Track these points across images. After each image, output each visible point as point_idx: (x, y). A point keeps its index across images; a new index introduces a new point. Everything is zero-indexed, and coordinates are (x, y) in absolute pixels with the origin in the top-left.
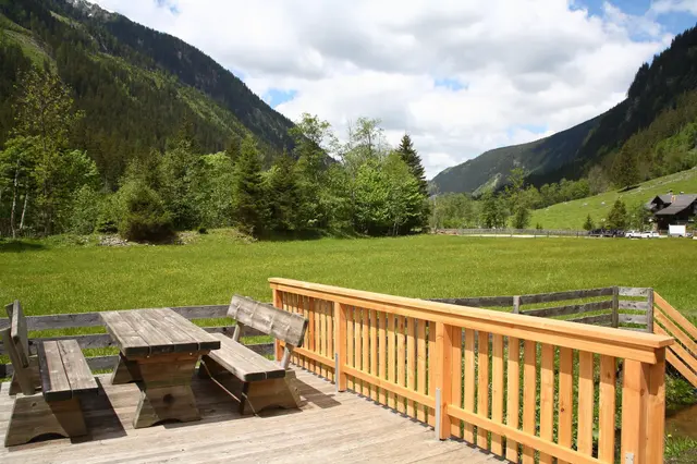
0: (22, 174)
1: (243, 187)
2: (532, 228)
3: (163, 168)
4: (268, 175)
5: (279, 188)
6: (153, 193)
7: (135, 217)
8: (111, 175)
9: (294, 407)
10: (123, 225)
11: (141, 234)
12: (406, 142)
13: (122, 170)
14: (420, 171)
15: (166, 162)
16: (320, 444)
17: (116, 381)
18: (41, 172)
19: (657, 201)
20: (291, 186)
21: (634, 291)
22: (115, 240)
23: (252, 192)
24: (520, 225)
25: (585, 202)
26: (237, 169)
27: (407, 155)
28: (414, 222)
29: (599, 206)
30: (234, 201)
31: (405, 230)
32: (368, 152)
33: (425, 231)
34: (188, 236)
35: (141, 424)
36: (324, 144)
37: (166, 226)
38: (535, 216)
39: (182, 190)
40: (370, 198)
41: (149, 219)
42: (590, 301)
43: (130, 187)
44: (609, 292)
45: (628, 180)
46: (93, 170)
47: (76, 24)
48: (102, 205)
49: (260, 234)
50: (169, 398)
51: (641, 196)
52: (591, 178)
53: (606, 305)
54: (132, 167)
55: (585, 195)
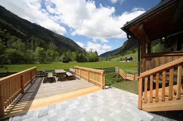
0: (49, 54)
1: (76, 56)
2: (111, 61)
3: (67, 54)
4: (80, 55)
5: (81, 56)
6: (65, 57)
7: (64, 60)
8: (61, 55)
9: (75, 79)
10: (62, 61)
11: (64, 62)
12: (96, 51)
13: (62, 54)
14: (97, 54)
15: (67, 53)
16: (76, 82)
17: (56, 77)
18: (52, 54)
19: (126, 58)
20: (82, 56)
21: (117, 68)
22: (61, 62)
23: (77, 57)
24: (110, 61)
25: (117, 58)
26: (76, 54)
27: (96, 52)
28: (97, 60)
29: (119, 58)
30: (75, 58)
31: (96, 61)
32: (91, 52)
33: (98, 61)
34: (70, 62)
35: (58, 81)
36: (86, 51)
37: (67, 61)
38: (111, 60)
39: (69, 57)
40: (91, 58)
41: (65, 60)
42: (112, 69)
43: (63, 56)
44: (114, 68)
45: (123, 55)
46: (58, 54)
47: (56, 36)
48: (59, 58)
49: (78, 62)
50: (61, 78)
51: (124, 57)
52: (118, 55)
53: (114, 69)
54: (63, 54)
55: (118, 57)
